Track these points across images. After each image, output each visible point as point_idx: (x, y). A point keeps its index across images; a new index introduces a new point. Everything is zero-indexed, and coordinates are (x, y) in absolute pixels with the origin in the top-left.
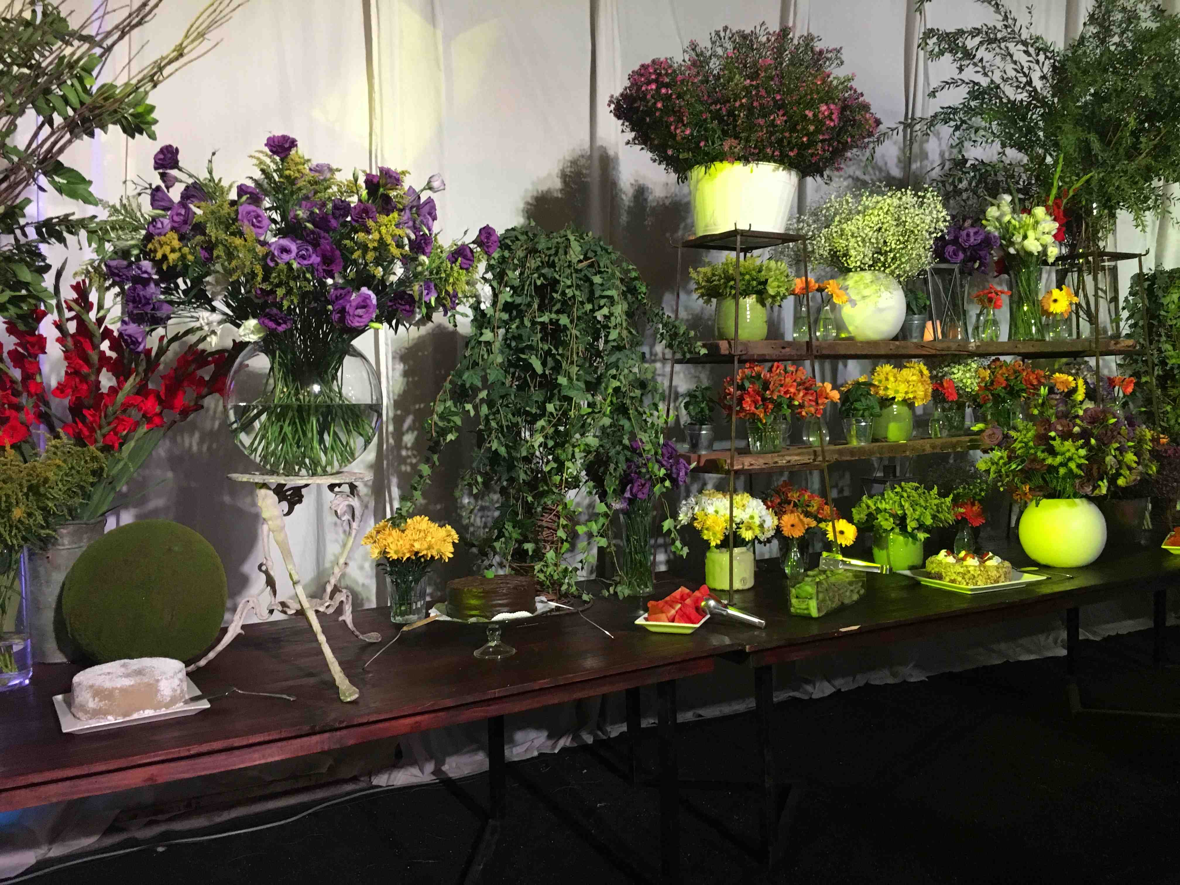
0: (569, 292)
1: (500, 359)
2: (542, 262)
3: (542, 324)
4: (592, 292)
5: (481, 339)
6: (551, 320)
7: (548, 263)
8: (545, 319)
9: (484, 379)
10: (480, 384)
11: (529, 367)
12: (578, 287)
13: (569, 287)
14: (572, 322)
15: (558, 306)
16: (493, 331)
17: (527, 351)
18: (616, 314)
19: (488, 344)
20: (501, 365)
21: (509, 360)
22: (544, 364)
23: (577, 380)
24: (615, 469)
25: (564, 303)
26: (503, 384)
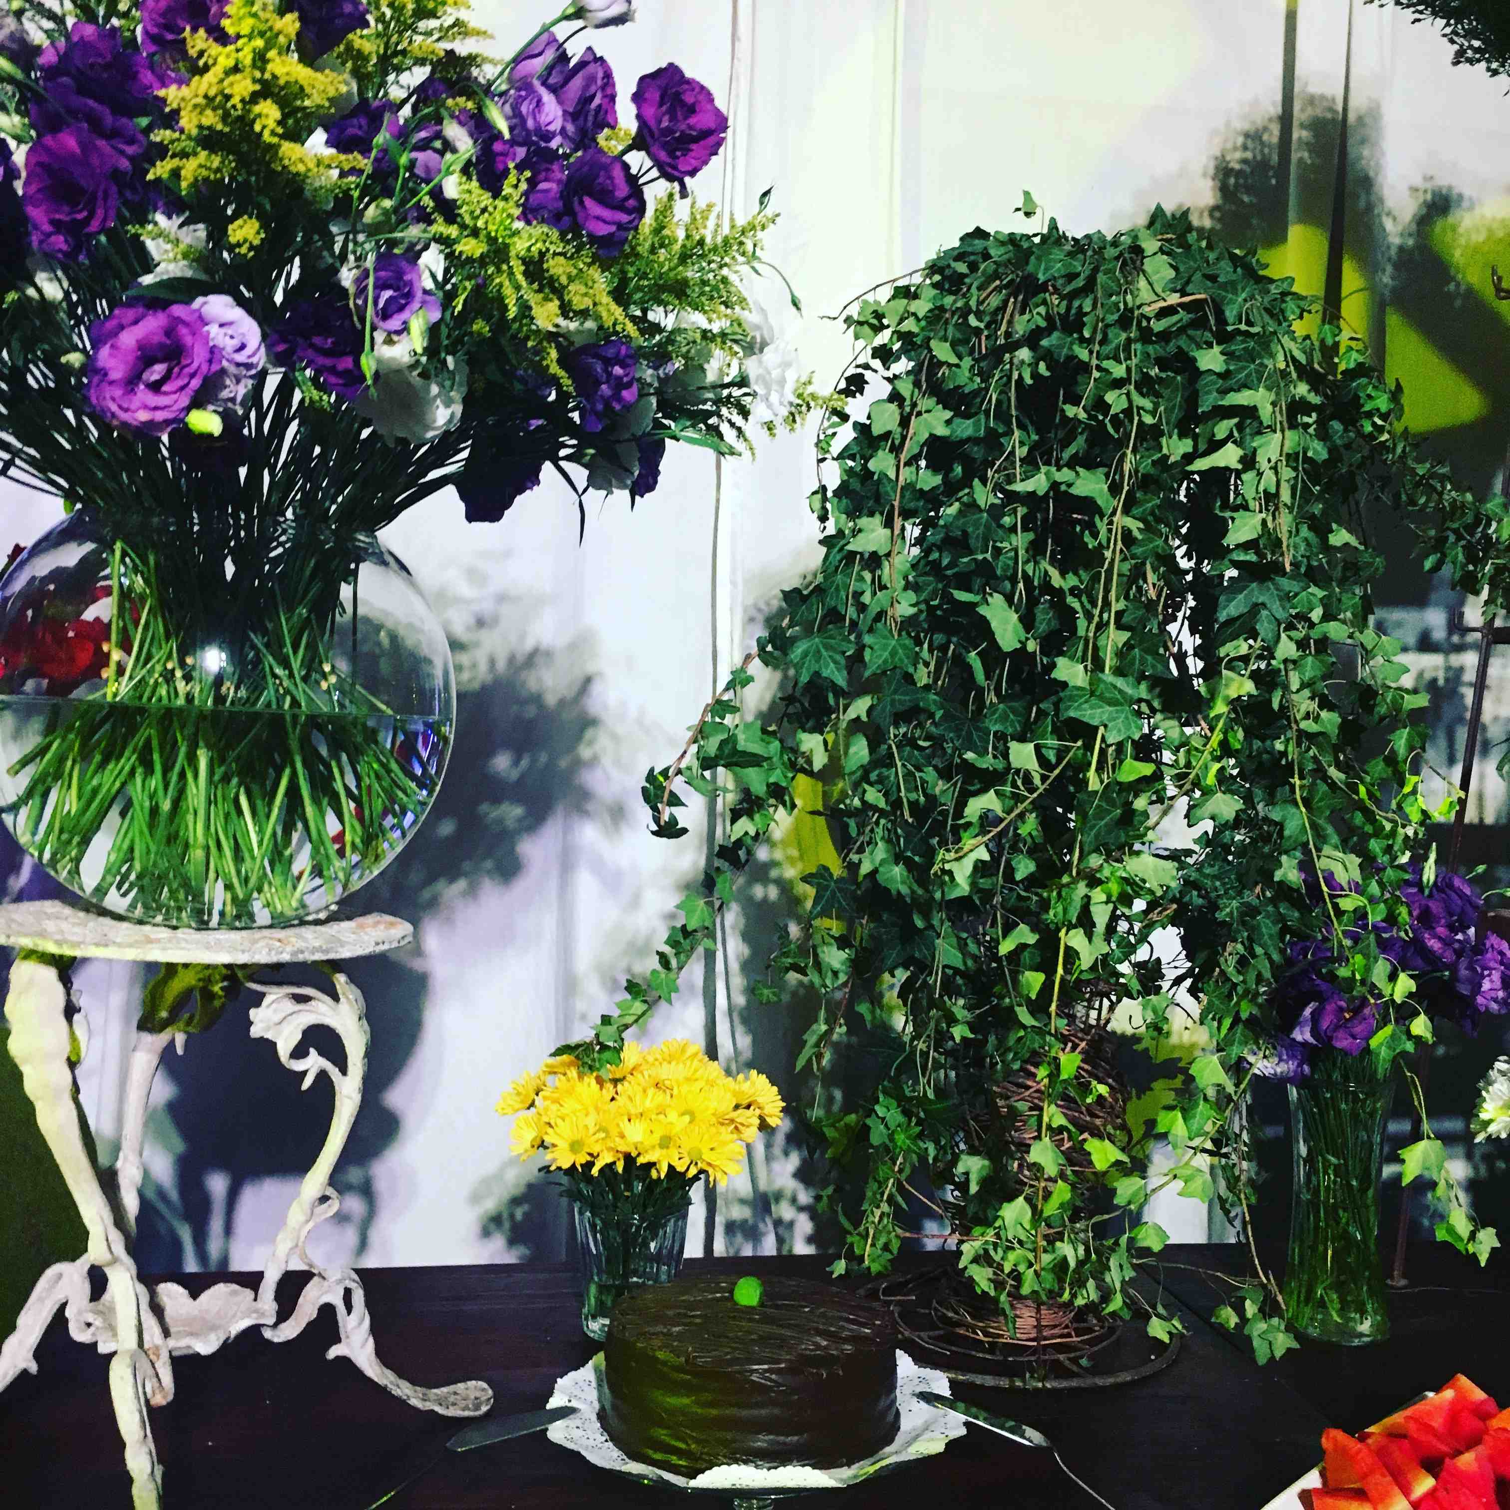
0: (1115, 400)
1: (905, 607)
2: (1048, 318)
3: (1030, 497)
4: (1192, 400)
5: (854, 546)
6: (1055, 485)
7: (1064, 318)
8: (1038, 483)
9: (856, 661)
10: (841, 679)
11: (983, 629)
12: (1146, 385)
13: (1118, 384)
14: (1115, 489)
15: (1078, 445)
16: (889, 523)
17: (977, 582)
18: (1262, 463)
19: (874, 561)
20: (907, 624)
21: (931, 610)
22: (1028, 622)
23: (1119, 671)
24: (1243, 963)
25: (1097, 435)
26: (909, 679)
